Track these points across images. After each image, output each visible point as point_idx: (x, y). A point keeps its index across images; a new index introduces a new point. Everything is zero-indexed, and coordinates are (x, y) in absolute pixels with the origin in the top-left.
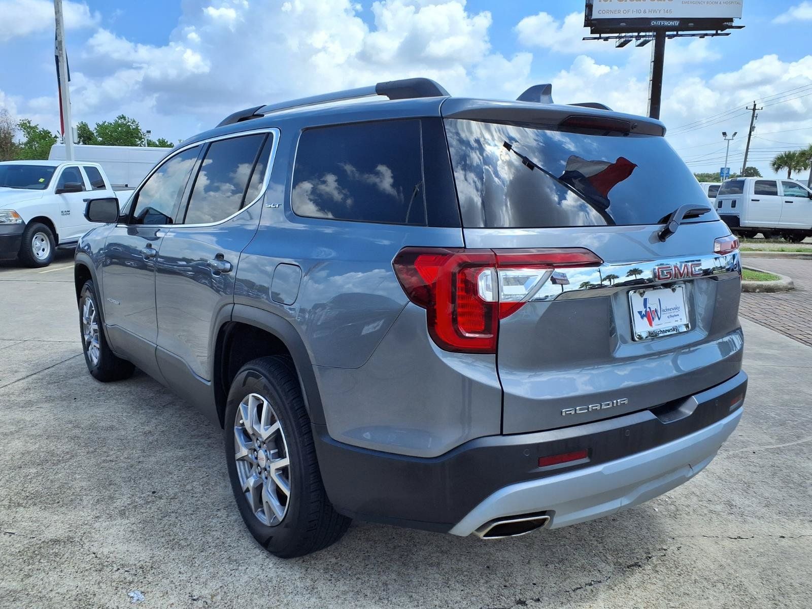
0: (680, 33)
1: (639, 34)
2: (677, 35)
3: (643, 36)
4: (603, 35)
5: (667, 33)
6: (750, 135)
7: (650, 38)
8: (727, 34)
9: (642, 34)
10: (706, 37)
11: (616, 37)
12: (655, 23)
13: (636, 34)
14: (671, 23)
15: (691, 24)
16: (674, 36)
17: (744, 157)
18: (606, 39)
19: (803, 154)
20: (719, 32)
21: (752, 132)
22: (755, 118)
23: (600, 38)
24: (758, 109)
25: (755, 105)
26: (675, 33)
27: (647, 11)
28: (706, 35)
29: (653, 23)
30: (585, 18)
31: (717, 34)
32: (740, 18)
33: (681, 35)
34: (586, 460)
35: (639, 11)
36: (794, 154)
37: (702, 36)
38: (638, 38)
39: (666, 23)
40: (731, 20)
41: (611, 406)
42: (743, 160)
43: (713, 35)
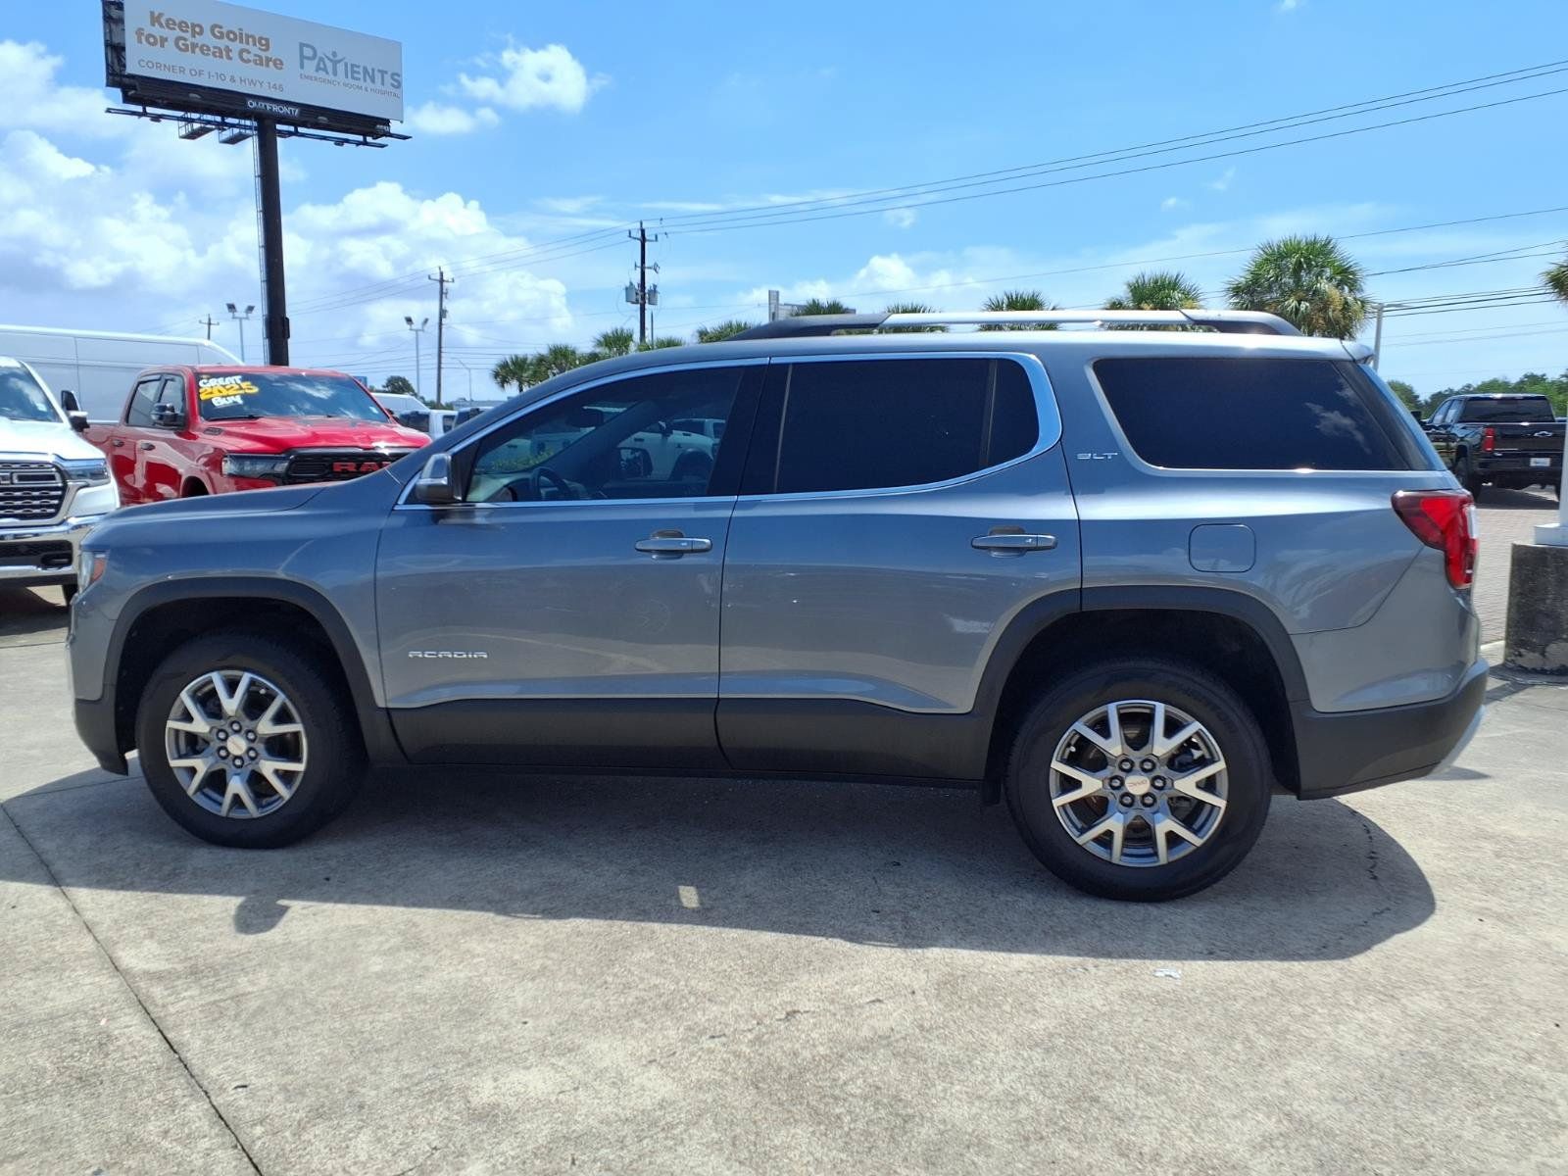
0: (301, 130)
1: (223, 119)
2: (296, 133)
3: (233, 126)
4: (149, 110)
5: (279, 127)
6: (441, 324)
7: (248, 132)
8: (382, 146)
9: (229, 120)
10: (346, 145)
11: (179, 119)
12: (254, 104)
13: (218, 119)
14: (286, 110)
15: (323, 119)
16: (290, 134)
17: (436, 361)
18: (157, 118)
19: (541, 360)
20: (369, 139)
21: (443, 320)
22: (444, 296)
23: (144, 114)
24: (448, 281)
25: (442, 274)
26: (292, 129)
27: (237, 79)
28: (347, 141)
29: (251, 104)
30: (107, 68)
31: (365, 143)
32: (402, 122)
33: (303, 135)
35: (221, 77)
36: (525, 360)
37: (340, 142)
38: (221, 126)
39: (276, 108)
40: (386, 122)
42: (436, 366)
43: (358, 143)
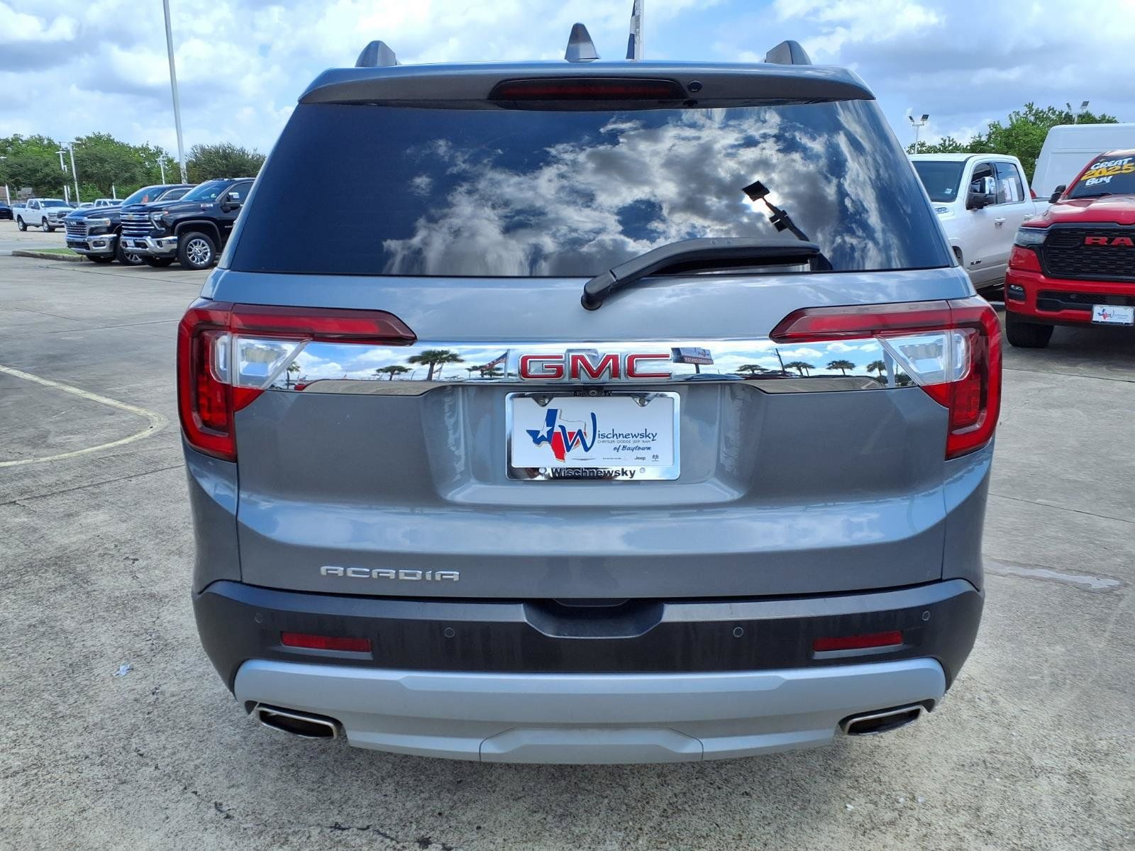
34: (367, 656)
41: (419, 577)
